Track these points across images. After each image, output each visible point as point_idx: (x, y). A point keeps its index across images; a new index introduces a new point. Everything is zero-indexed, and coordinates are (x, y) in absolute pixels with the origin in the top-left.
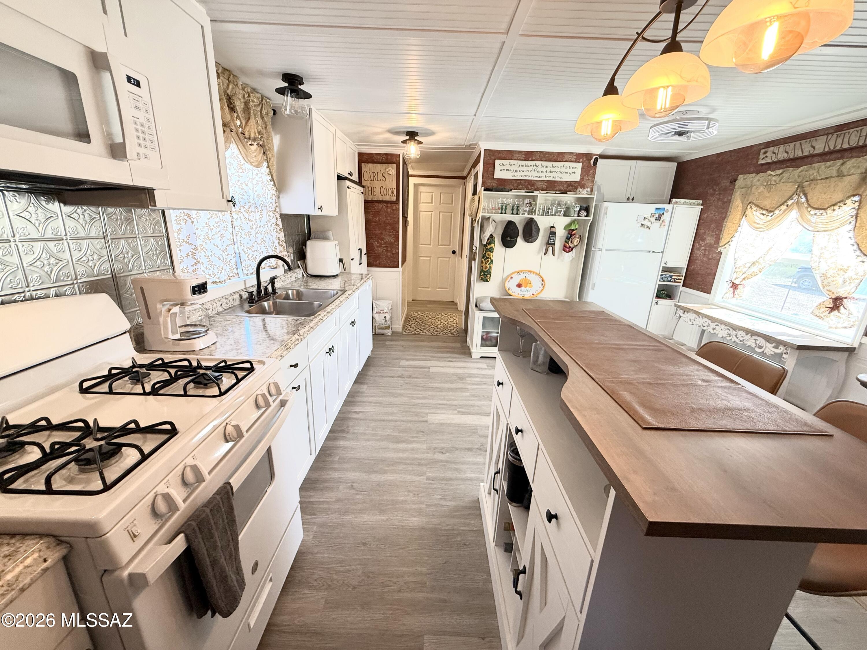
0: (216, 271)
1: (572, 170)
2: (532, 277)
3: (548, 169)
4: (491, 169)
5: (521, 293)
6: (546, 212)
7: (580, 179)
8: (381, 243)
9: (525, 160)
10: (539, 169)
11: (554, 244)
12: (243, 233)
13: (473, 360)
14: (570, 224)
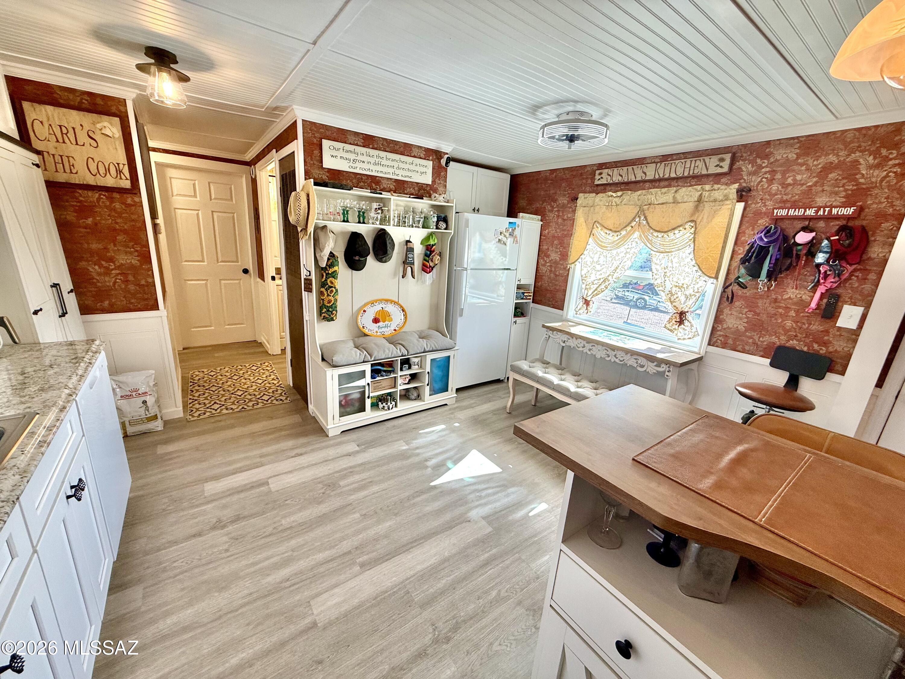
2: (390, 308)
3: (396, 164)
4: (316, 152)
5: (380, 330)
6: (402, 222)
7: (432, 182)
9: (364, 146)
10: (384, 162)
11: (413, 264)
14: (428, 238)
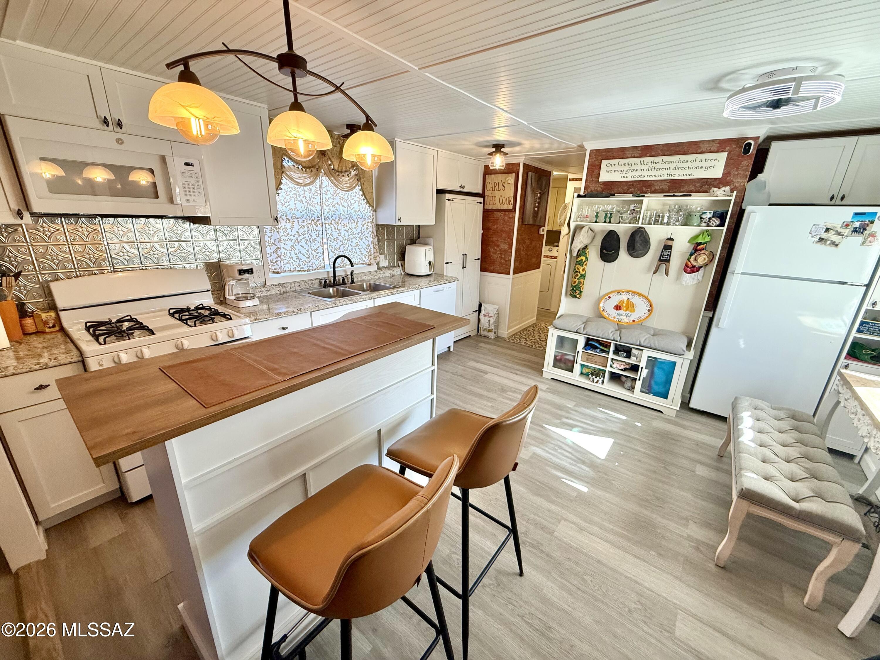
0: (301, 263)
1: (712, 163)
2: (636, 300)
3: (673, 166)
4: (596, 171)
5: (618, 317)
6: (657, 220)
8: (496, 250)
9: (640, 157)
10: (660, 166)
11: (668, 261)
12: (333, 238)
13: (542, 380)
14: (697, 236)
